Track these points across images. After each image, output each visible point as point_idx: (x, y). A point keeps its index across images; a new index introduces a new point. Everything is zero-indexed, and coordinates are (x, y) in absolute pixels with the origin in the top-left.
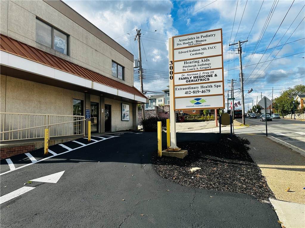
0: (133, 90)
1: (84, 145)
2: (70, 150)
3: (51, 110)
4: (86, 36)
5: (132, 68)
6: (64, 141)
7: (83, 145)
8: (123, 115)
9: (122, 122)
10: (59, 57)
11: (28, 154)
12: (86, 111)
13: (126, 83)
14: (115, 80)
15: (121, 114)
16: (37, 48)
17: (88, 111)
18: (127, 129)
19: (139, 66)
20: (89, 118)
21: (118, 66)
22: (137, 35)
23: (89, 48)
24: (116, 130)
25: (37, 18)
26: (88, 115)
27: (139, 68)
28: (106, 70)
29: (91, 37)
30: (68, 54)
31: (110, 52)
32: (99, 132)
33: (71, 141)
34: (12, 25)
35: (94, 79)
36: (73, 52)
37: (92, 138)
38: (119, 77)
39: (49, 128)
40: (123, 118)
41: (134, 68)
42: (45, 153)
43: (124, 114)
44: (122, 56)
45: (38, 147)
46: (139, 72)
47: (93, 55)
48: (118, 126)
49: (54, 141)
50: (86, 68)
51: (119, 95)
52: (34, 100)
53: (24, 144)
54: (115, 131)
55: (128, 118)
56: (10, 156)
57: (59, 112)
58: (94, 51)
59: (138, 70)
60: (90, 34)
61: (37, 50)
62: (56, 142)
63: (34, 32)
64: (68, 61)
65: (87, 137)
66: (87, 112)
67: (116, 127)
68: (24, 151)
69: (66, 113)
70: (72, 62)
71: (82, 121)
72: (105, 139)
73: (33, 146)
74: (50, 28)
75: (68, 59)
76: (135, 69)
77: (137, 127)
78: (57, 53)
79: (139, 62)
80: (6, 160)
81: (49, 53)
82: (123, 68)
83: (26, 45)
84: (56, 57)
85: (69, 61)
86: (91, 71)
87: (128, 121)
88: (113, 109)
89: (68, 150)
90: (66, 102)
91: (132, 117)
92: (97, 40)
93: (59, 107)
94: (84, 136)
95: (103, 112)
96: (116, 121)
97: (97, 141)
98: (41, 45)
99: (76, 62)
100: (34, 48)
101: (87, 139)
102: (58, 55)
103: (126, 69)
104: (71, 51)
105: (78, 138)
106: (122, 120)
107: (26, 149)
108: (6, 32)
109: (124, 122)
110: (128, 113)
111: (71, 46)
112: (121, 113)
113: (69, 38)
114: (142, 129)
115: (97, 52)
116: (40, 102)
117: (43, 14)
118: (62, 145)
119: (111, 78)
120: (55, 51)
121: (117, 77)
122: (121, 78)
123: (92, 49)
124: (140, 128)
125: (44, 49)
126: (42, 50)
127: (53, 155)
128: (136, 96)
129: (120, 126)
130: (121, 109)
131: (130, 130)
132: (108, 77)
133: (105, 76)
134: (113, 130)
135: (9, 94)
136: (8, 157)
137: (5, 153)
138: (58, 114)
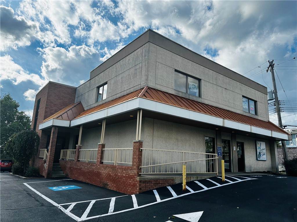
0: (269, 125)
1: (219, 185)
2: (206, 189)
3: (186, 147)
4: (216, 77)
5: (266, 101)
6: (198, 178)
7: (217, 185)
8: (258, 153)
9: (258, 161)
10: (192, 99)
11: (169, 188)
12: (218, 148)
13: (260, 118)
14: (246, 115)
15: (255, 152)
16: (175, 94)
17: (219, 148)
18: (265, 171)
19: (274, 97)
20: (221, 156)
21: (250, 100)
22: (270, 66)
23: (219, 88)
24: (251, 170)
25: (176, 71)
26: (220, 153)
27: (274, 100)
28: (237, 106)
29: (221, 77)
30: (200, 96)
31: (240, 88)
32: (232, 171)
33: (205, 179)
34: (159, 79)
35: (224, 117)
36: (204, 94)
37: (226, 178)
38: (250, 112)
39: (185, 164)
40: (259, 157)
41: (268, 100)
42: (183, 189)
43: (260, 153)
44: (253, 91)
45: (177, 182)
46: (274, 104)
47: (222, 93)
48: (253, 166)
49: (190, 177)
50: (217, 107)
51: (253, 132)
52: (173, 138)
53: (166, 178)
54: (249, 172)
55: (264, 157)
56: (156, 188)
57: (193, 149)
58: (224, 89)
59: (274, 103)
60: (219, 75)
61: (176, 96)
62: (192, 178)
63: (173, 82)
64: (199, 103)
65: (221, 177)
66: (219, 150)
67: (251, 167)
68: (166, 184)
69: (199, 150)
70: (203, 102)
71: (214, 159)
72: (240, 180)
73: (173, 180)
74: (185, 76)
75: (199, 100)
76: (269, 102)
77: (277, 169)
78: (190, 96)
79: (274, 94)
80: (153, 190)
81: (184, 97)
82: (255, 102)
83: (167, 93)
84: (189, 100)
85: (201, 102)
86: (221, 109)
87: (265, 161)
88: (246, 147)
89: (203, 189)
90: (199, 140)
91: (269, 157)
92: (226, 79)
93: (193, 144)
94: (218, 174)
95: (235, 149)
96: (250, 160)
97: (232, 182)
98: (178, 91)
99: (207, 102)
100: (173, 95)
101: (221, 178)
102: (191, 98)
103: (258, 104)
104: (202, 93)
105: (211, 176)
106: (257, 160)
107: (168, 182)
108: (155, 85)
109: (260, 162)
110: (265, 151)
111: (202, 88)
112: (255, 150)
113: (201, 82)
114: (283, 171)
115: (227, 91)
116: (177, 139)
117: (180, 66)
118: (197, 182)
119: (242, 114)
120: (189, 95)
121: (249, 112)
122: (253, 113)
123: (222, 88)
124: (282, 170)
125: (180, 95)
126: (179, 96)
127: (191, 192)
128: (273, 132)
129: (255, 166)
130: (255, 147)
131: (268, 172)
132: (239, 113)
133: (236, 112)
134: (247, 170)
135: (156, 133)
136: (155, 188)
137: (153, 184)
138: (192, 151)
